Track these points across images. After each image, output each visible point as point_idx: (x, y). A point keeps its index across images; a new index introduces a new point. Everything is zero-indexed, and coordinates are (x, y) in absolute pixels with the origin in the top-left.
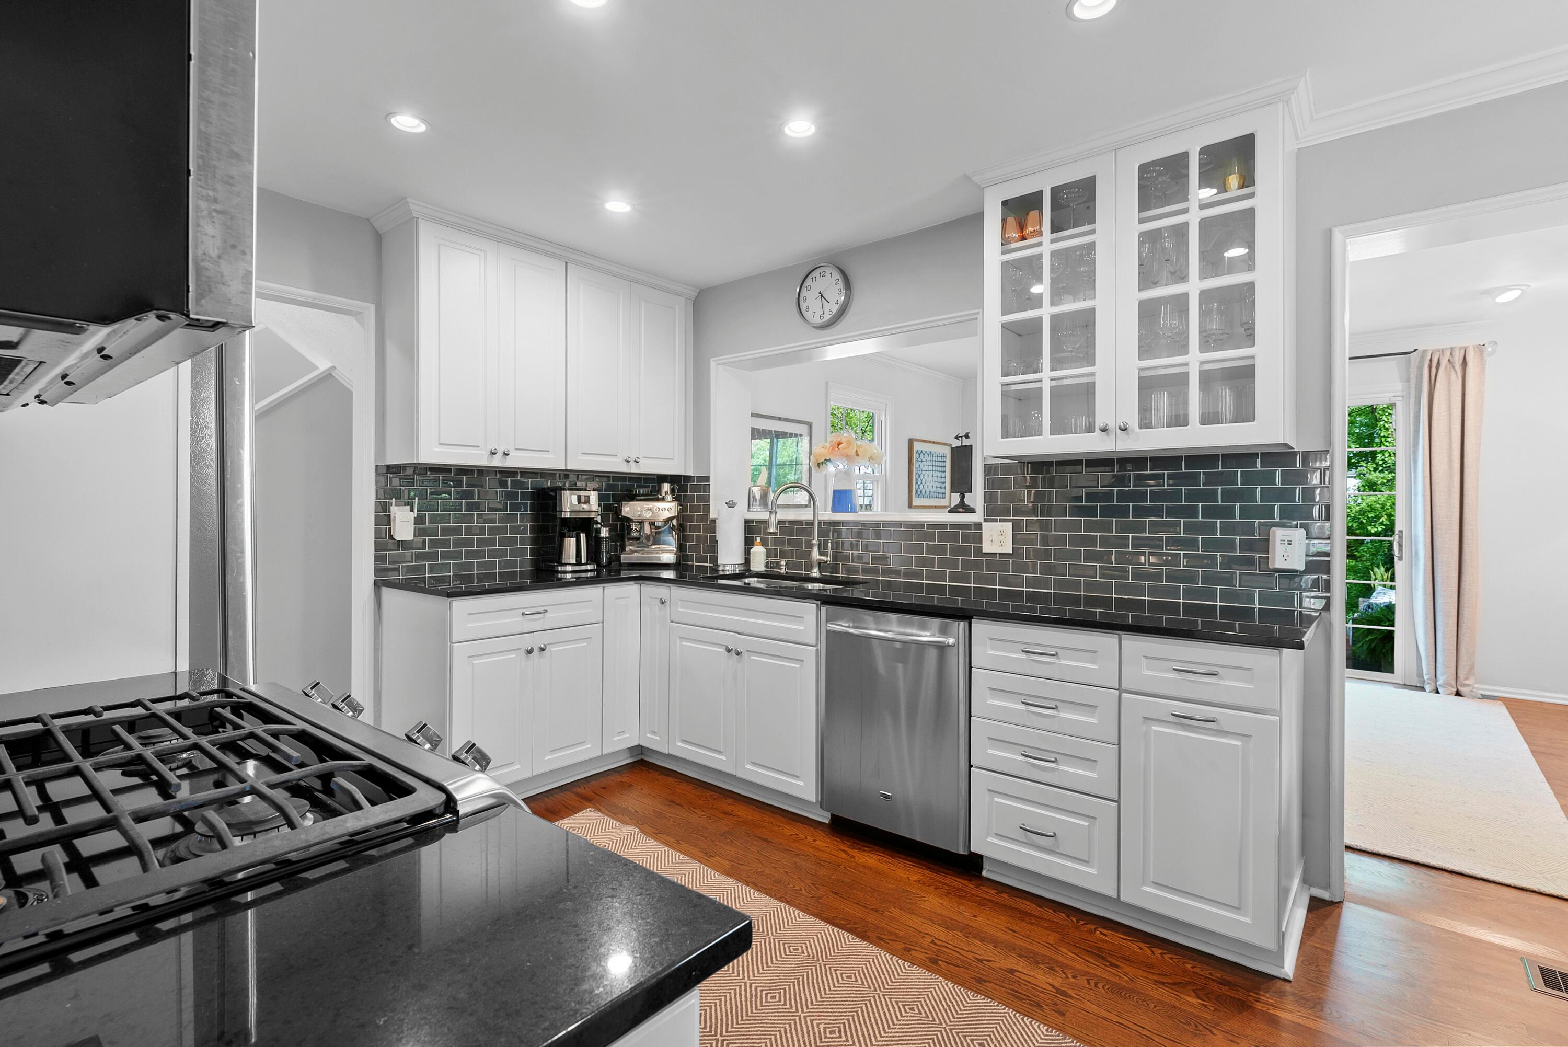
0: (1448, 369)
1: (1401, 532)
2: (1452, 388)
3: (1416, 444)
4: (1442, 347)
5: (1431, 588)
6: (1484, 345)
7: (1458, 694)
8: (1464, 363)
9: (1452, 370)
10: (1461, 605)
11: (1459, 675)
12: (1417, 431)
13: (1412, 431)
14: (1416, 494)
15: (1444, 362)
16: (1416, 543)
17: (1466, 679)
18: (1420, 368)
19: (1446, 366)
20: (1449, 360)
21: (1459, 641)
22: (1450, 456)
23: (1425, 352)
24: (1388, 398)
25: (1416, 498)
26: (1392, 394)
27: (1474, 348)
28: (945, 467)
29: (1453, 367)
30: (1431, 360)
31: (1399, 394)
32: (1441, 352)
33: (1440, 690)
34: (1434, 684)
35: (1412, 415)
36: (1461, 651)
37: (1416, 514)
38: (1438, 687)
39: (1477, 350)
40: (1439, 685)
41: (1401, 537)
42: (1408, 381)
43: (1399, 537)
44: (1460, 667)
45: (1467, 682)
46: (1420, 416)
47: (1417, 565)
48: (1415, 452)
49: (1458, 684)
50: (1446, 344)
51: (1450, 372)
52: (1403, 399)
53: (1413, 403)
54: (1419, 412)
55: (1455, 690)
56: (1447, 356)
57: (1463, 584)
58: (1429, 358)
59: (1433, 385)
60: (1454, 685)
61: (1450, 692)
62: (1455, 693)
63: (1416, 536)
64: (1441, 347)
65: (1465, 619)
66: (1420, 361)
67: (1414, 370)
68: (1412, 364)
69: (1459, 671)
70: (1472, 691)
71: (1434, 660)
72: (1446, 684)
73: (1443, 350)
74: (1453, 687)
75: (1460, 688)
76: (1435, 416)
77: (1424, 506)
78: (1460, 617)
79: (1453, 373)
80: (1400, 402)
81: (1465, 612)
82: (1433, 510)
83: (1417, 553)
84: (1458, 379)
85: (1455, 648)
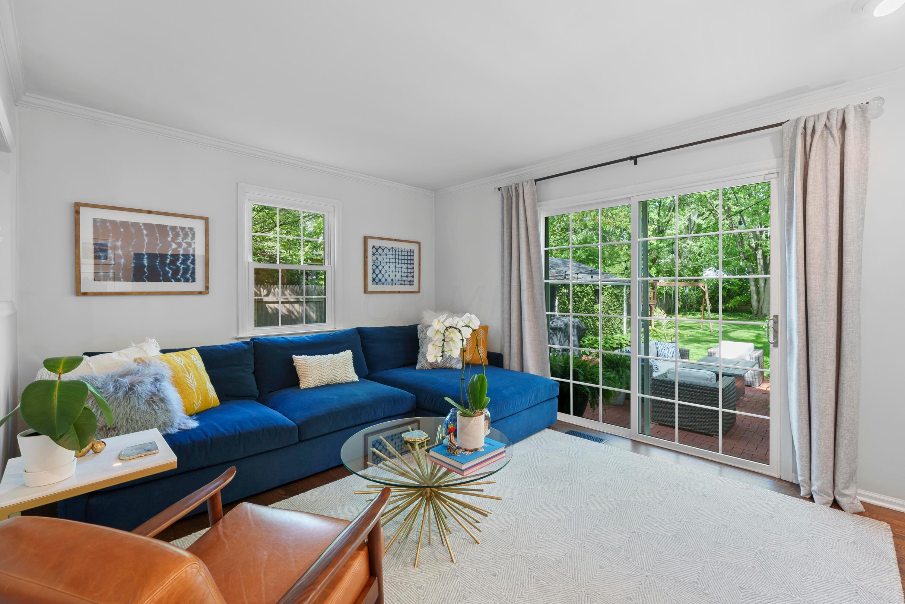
0: (825, 136)
1: (776, 317)
2: (829, 157)
3: (790, 223)
4: (818, 113)
5: (806, 380)
6: (868, 103)
7: (835, 505)
8: (843, 126)
9: (830, 136)
10: (840, 402)
11: (836, 482)
12: (791, 208)
13: (786, 208)
14: (790, 277)
15: (820, 128)
16: (791, 330)
17: (846, 488)
18: (794, 139)
19: (822, 131)
20: (825, 125)
21: (837, 443)
22: (827, 232)
23: (797, 120)
24: (763, 177)
25: (790, 281)
26: (766, 172)
27: (855, 107)
28: (413, 260)
29: (831, 133)
30: (805, 128)
31: (774, 170)
32: (817, 118)
33: (815, 497)
34: (808, 487)
35: (786, 191)
36: (839, 455)
37: (790, 297)
38: (813, 493)
39: (859, 110)
40: (813, 490)
41: (776, 323)
42: (782, 156)
43: (774, 323)
44: (837, 473)
45: (846, 492)
46: (793, 191)
47: (791, 352)
48: (789, 231)
49: (836, 492)
50: (821, 108)
51: (827, 138)
52: (778, 175)
53: (787, 177)
54: (793, 188)
55: (832, 499)
56: (823, 120)
57: (842, 378)
58: (803, 125)
59: (808, 156)
60: (832, 494)
61: (825, 501)
62: (831, 502)
63: (791, 322)
64: (816, 113)
65: (844, 419)
66: (793, 131)
67: (787, 142)
68: (785, 135)
69: (836, 477)
70: (852, 503)
71: (808, 460)
72: (821, 491)
73: (818, 115)
74: (829, 496)
75: (838, 498)
76: (810, 189)
77: (798, 290)
78: (839, 416)
79: (830, 139)
80: (775, 180)
81: (845, 411)
82: (808, 294)
83: (791, 341)
84: (836, 145)
85: (833, 451)
